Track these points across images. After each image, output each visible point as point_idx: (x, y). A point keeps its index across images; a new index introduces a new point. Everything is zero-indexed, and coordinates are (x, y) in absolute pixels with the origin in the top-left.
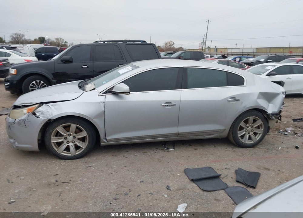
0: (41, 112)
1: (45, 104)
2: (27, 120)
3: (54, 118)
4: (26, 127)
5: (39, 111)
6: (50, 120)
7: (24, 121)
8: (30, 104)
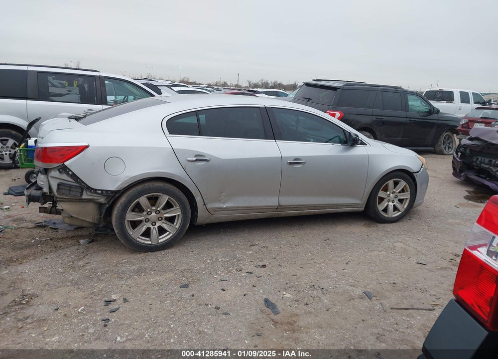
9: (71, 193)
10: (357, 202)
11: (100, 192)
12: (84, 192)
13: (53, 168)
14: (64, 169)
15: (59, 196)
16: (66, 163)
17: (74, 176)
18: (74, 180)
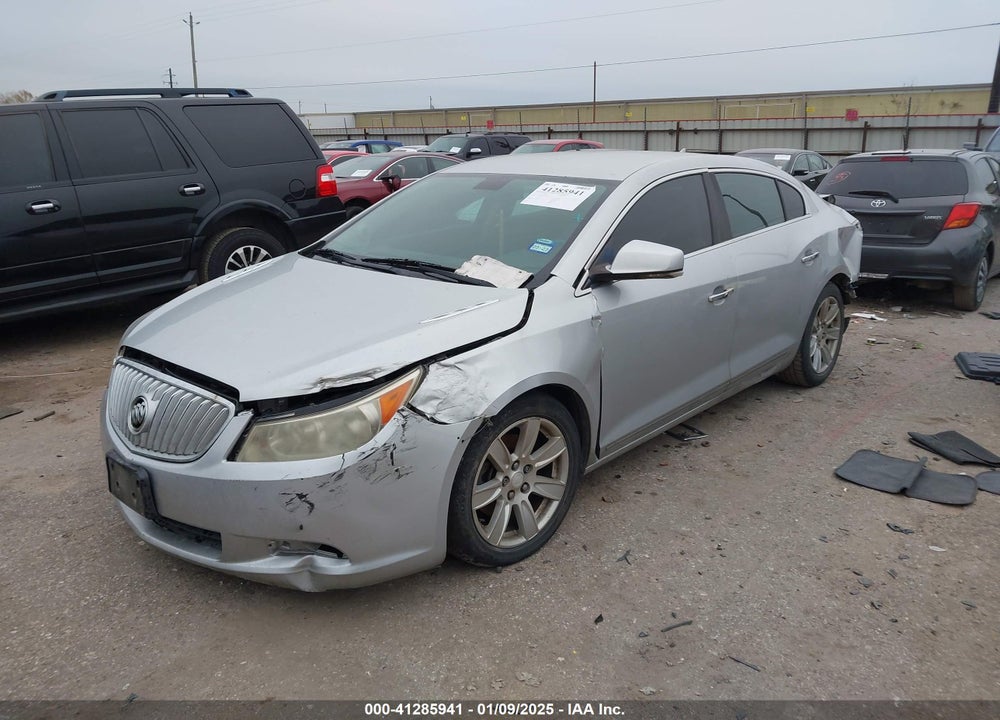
0: (437, 398)
1: (436, 365)
2: (400, 446)
3: (496, 412)
4: (400, 477)
5: (428, 394)
6: (485, 421)
7: (389, 452)
8: (368, 375)
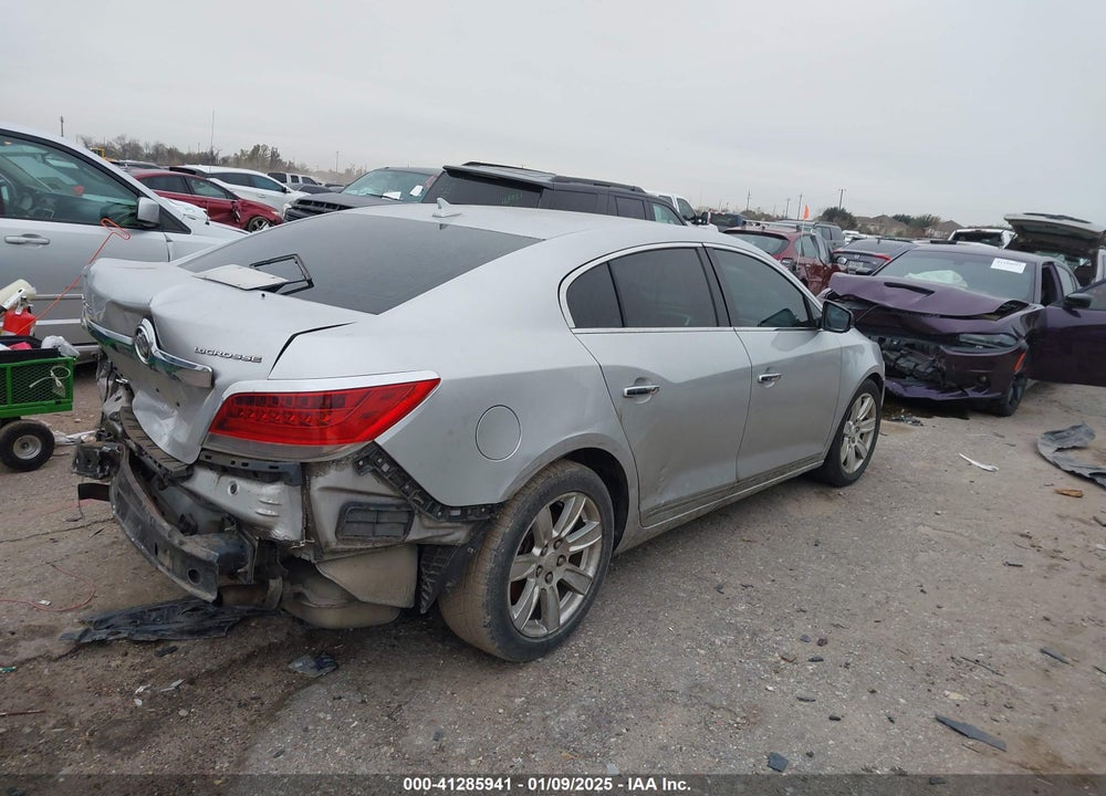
9: (380, 530)
10: (811, 453)
11: (458, 513)
12: (416, 519)
13: (337, 462)
14: (374, 460)
15: (341, 546)
16: (381, 440)
17: (399, 477)
18: (394, 490)
